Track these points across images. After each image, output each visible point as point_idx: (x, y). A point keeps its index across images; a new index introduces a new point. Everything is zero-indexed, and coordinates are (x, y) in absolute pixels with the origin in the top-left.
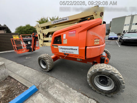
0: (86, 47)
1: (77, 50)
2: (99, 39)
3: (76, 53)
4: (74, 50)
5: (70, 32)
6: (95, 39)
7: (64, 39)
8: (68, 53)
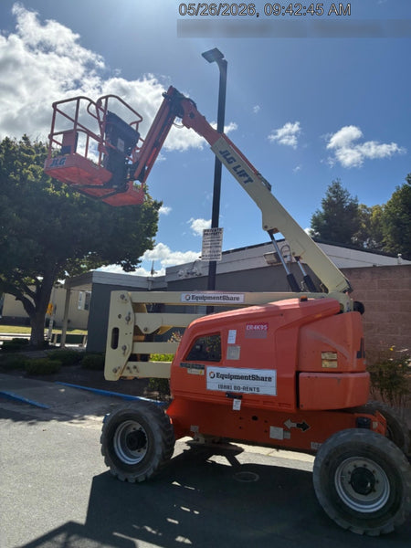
0: (297, 373)
1: (270, 379)
2: (334, 353)
3: (269, 389)
4: (263, 379)
5: (251, 327)
6: (323, 352)
7: (232, 345)
8: (241, 391)
